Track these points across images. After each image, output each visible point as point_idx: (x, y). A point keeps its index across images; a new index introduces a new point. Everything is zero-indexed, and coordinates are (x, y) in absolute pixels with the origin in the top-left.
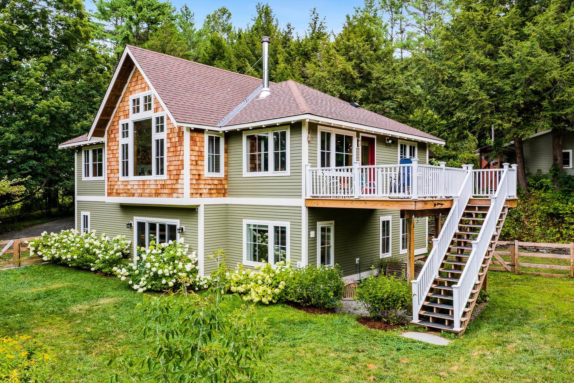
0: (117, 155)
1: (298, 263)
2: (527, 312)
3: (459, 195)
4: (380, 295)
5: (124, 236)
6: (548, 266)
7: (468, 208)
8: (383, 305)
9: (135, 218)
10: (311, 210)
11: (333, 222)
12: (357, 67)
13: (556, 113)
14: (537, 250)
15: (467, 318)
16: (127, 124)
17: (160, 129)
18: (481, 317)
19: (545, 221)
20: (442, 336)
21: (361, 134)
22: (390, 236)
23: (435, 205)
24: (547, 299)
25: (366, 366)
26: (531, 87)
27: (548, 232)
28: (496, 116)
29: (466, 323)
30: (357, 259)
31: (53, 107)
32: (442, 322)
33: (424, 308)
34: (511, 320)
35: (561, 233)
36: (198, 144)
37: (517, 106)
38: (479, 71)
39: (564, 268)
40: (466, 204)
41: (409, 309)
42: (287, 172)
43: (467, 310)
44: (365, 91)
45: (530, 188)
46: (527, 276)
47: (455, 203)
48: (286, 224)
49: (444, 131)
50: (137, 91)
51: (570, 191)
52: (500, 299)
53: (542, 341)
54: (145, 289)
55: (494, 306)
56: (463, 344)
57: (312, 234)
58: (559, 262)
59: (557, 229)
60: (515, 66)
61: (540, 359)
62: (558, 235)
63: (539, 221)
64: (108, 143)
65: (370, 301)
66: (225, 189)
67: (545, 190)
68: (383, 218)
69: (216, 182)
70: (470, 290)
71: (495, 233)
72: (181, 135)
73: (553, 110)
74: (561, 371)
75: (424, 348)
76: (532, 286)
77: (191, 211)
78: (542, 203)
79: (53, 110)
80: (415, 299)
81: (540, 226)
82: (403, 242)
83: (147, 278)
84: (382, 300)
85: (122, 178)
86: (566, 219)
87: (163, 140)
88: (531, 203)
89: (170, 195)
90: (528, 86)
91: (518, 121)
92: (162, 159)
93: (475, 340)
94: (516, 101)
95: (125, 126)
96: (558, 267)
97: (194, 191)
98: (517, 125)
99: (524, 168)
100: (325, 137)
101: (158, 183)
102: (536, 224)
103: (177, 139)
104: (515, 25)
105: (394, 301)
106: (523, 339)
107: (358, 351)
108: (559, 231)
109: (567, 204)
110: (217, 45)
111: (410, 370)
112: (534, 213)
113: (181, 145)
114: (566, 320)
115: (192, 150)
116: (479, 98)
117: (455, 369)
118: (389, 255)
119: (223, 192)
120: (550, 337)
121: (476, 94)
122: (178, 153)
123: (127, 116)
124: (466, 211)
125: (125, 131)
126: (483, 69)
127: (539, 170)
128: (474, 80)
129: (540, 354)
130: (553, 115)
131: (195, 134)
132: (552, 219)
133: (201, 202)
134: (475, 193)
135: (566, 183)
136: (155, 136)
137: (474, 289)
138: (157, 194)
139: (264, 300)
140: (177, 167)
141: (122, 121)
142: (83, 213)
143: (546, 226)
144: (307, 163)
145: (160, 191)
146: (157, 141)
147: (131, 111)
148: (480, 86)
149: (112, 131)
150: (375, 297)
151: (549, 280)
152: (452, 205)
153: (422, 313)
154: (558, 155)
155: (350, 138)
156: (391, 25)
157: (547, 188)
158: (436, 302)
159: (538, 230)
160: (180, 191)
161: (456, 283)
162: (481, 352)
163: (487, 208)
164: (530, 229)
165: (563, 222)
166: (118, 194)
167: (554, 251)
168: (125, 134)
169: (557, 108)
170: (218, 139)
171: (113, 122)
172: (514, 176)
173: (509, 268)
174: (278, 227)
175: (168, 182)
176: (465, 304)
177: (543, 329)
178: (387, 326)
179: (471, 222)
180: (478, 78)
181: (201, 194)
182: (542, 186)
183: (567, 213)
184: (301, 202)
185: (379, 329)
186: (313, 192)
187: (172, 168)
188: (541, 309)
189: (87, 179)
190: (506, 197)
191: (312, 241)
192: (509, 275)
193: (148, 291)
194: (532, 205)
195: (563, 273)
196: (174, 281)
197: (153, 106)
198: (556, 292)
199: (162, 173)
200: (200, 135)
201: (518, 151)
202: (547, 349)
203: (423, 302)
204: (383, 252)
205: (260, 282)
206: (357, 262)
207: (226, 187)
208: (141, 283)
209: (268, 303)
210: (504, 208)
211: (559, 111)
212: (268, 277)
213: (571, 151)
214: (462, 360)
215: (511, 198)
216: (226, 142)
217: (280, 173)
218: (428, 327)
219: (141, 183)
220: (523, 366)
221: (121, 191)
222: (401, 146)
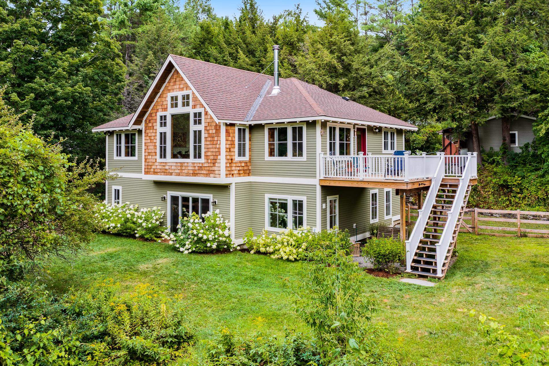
0: (154, 141)
1: (313, 228)
2: (487, 263)
3: (435, 176)
4: (383, 252)
5: (159, 208)
6: (501, 228)
7: (442, 185)
8: (385, 259)
9: (168, 192)
10: (323, 188)
11: (338, 196)
12: (340, 59)
13: (505, 105)
14: (492, 215)
15: (446, 268)
16: (165, 116)
17: (198, 122)
18: (454, 267)
19: (497, 190)
20: (429, 281)
21: (356, 126)
22: (378, 206)
23: (419, 185)
24: (501, 254)
25: (382, 300)
26: (485, 84)
27: (500, 199)
28: (457, 106)
29: (446, 271)
30: (355, 225)
31: (77, 92)
32: (428, 270)
33: (414, 261)
34: (476, 269)
35: (510, 201)
36: (231, 134)
37: (474, 99)
38: (443, 70)
39: (513, 229)
40: (440, 183)
41: (403, 263)
42: (304, 158)
43: (446, 261)
44: (347, 80)
45: (484, 163)
46: (485, 236)
47: (433, 183)
48: (304, 199)
49: (414, 115)
50: (175, 90)
51: (516, 166)
52: (466, 254)
53: (499, 282)
54: (190, 251)
55: (462, 259)
56: (445, 286)
57: (324, 205)
58: (509, 224)
59: (507, 198)
60: (472, 68)
61: (498, 293)
62: (508, 203)
63: (493, 191)
64: (145, 130)
65: (375, 257)
66: (250, 170)
67: (497, 164)
68: (372, 192)
69: (243, 165)
70: (448, 248)
71: (463, 205)
72: (218, 128)
73: (503, 103)
74: (512, 300)
75: (418, 289)
76: (489, 244)
77: (225, 188)
78: (495, 176)
79: (77, 96)
80: (408, 254)
81: (493, 195)
82: (387, 210)
83: (191, 242)
84: (384, 256)
85: (159, 160)
86: (514, 189)
87: (201, 131)
88: (485, 175)
89: (207, 175)
90: (483, 84)
91: (475, 110)
92: (200, 147)
93: (453, 283)
94: (473, 96)
95: (163, 118)
96: (508, 229)
97: (228, 173)
98: (473, 113)
99: (479, 146)
100: (332, 130)
101: (195, 165)
102: (490, 193)
103: (214, 131)
104: (471, 33)
105: (393, 256)
106: (486, 281)
107: (373, 292)
108: (508, 199)
109: (514, 177)
110: (207, 31)
111: (413, 302)
112: (488, 184)
113: (218, 136)
114: (515, 268)
115: (227, 140)
116: (443, 93)
117: (443, 300)
118: (376, 220)
119: (247, 172)
120: (504, 279)
121: (442, 90)
122: (215, 142)
123: (165, 109)
124: (441, 188)
125: (163, 121)
126: (446, 68)
127: (491, 148)
128: (439, 78)
129: (498, 290)
130: (502, 106)
131: (229, 128)
132: (502, 189)
133: (233, 181)
134: (446, 173)
135: (513, 159)
136: (193, 128)
137: (450, 246)
138: (195, 174)
139: (291, 258)
140: (214, 154)
141: (160, 113)
142: (114, 187)
143: (498, 194)
144: (320, 152)
145: (197, 172)
146: (195, 132)
147: (169, 105)
148: (444, 82)
149: (150, 120)
150: (379, 253)
151: (503, 239)
152: (431, 184)
153: (413, 264)
154: (506, 136)
155: (348, 130)
156: (355, 7)
157: (498, 164)
158: (423, 257)
159: (492, 198)
160: (217, 172)
161: (438, 242)
162: (458, 290)
163: (456, 186)
164: (485, 197)
165: (511, 191)
166: (155, 173)
167: (504, 216)
168: (163, 124)
169: (506, 100)
170: (244, 130)
171: (151, 114)
172: (475, 161)
173: (471, 230)
174: (296, 201)
175: (206, 165)
176: (444, 257)
177: (499, 274)
178: (387, 274)
179: (445, 196)
180: (442, 75)
181: (233, 175)
182: (494, 161)
183: (514, 185)
184: (315, 182)
185: (382, 277)
186: (326, 174)
187: (209, 154)
188: (496, 261)
189: (119, 158)
190: (470, 178)
191: (324, 211)
192: (471, 235)
193: (193, 252)
194: (486, 177)
195: (512, 233)
196: (216, 244)
197: (191, 103)
198: (508, 248)
199: (200, 157)
200: (232, 128)
201: (474, 132)
202: (503, 287)
203: (413, 257)
204: (373, 218)
205: (286, 244)
206: (354, 227)
207: (250, 168)
208: (187, 246)
209: (294, 260)
210: (469, 186)
211: (507, 104)
212: (291, 240)
213: (516, 133)
214: (446, 295)
215: (473, 178)
216: (250, 133)
217: (298, 159)
218: (418, 275)
219: (179, 165)
220: (488, 298)
221: (159, 171)
222: (385, 132)
